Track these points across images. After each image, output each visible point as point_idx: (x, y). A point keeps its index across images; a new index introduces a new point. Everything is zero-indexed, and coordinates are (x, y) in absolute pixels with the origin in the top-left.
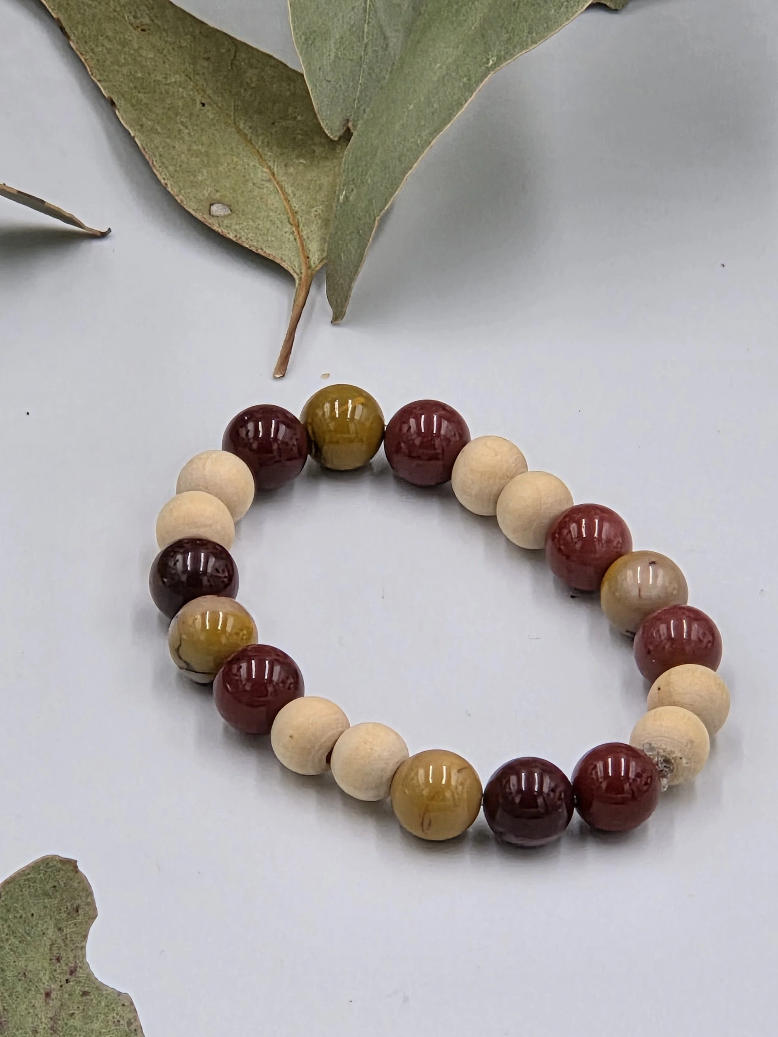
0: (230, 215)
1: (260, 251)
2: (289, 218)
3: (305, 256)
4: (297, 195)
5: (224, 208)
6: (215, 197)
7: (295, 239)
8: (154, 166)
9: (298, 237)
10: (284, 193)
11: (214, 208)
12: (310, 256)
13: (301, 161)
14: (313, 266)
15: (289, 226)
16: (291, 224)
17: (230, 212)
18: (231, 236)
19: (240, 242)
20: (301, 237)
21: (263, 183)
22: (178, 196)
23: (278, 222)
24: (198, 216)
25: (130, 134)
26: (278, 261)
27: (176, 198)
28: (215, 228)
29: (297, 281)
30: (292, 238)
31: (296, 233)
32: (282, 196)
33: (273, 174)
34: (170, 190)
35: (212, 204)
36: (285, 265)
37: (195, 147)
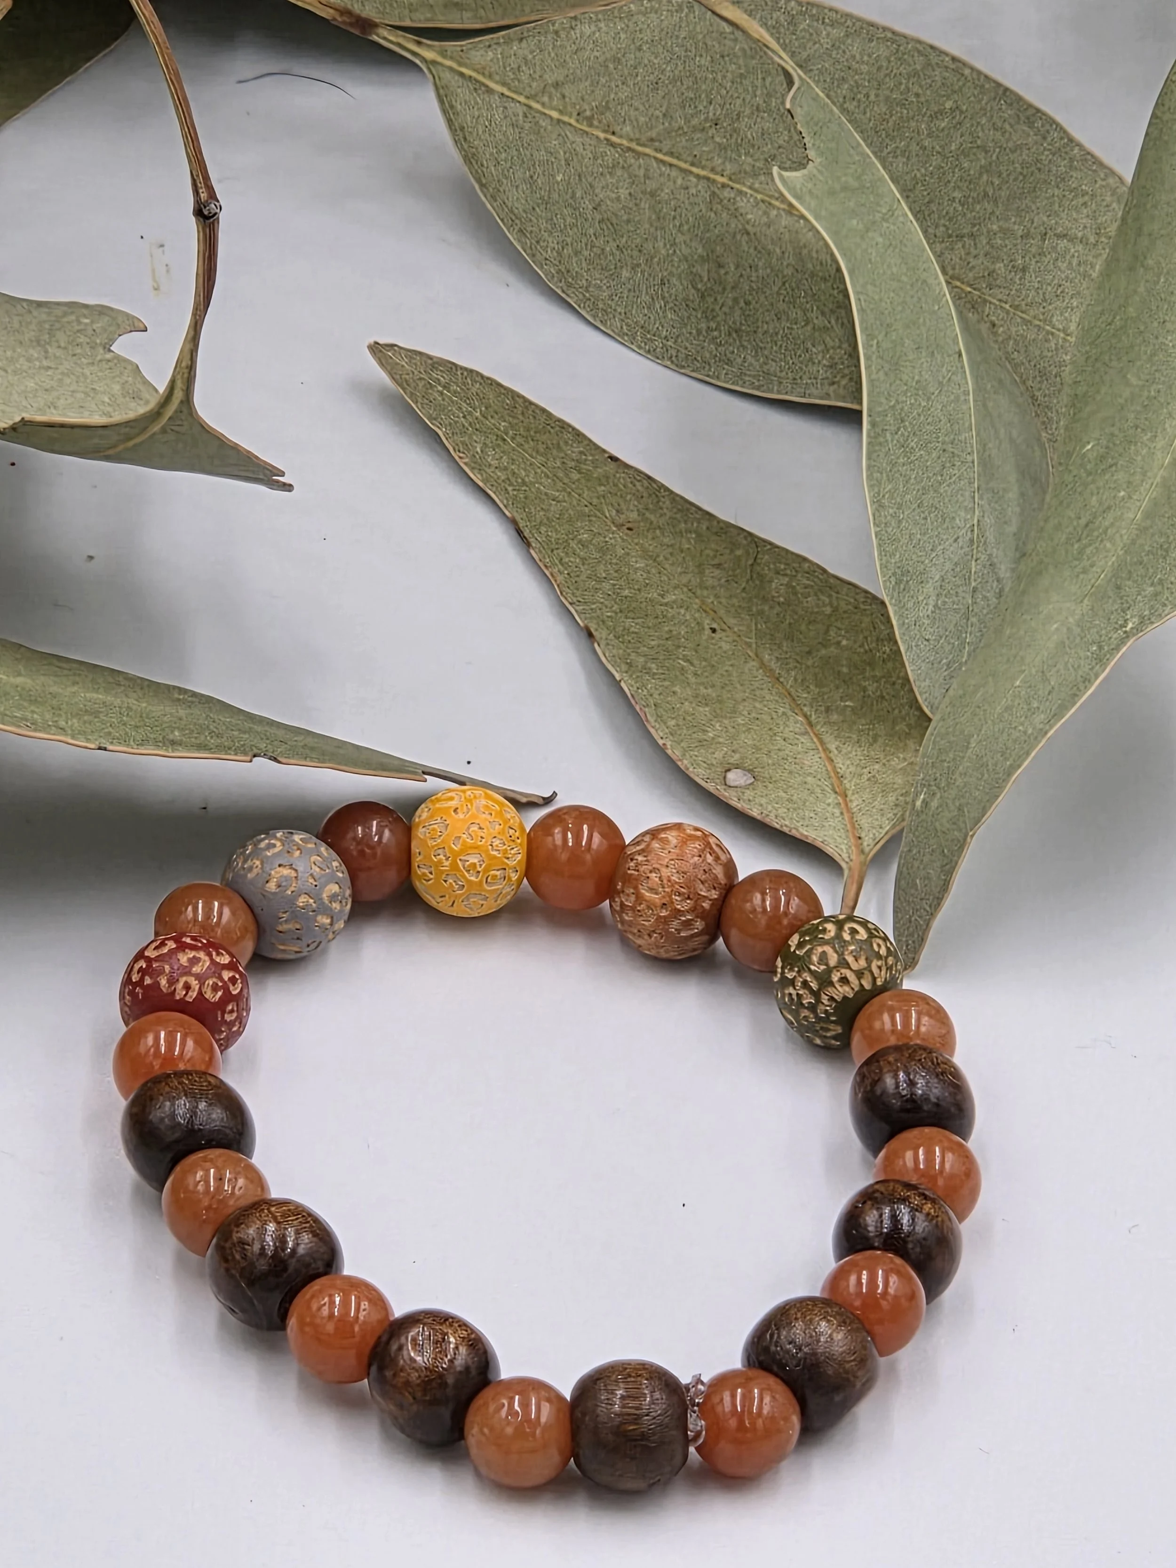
0: (752, 784)
1: (794, 833)
2: (832, 785)
3: (854, 836)
4: (844, 751)
5: (745, 775)
6: (732, 761)
7: (842, 813)
8: (647, 721)
9: (845, 811)
10: (826, 750)
11: (731, 776)
12: (863, 835)
13: (847, 703)
14: (867, 849)
15: (834, 796)
16: (836, 793)
17: (753, 780)
18: (755, 813)
19: (767, 820)
20: (849, 810)
21: (797, 736)
22: (680, 760)
23: (818, 790)
24: (710, 787)
25: (613, 676)
26: (819, 844)
27: (679, 763)
28: (734, 803)
29: (846, 872)
30: (837, 812)
31: (843, 805)
32: (823, 755)
33: (811, 724)
34: (669, 752)
35: (729, 770)
36: (829, 850)
37: (703, 691)
